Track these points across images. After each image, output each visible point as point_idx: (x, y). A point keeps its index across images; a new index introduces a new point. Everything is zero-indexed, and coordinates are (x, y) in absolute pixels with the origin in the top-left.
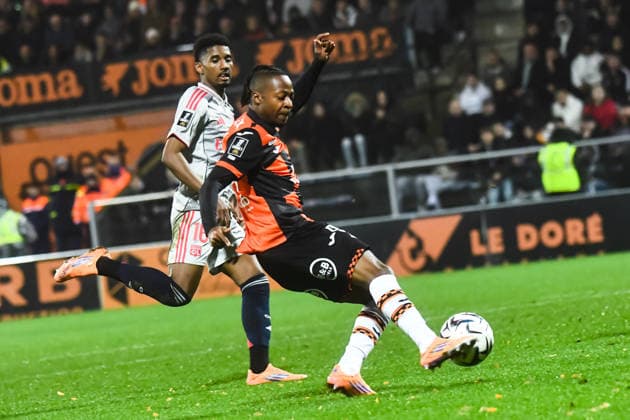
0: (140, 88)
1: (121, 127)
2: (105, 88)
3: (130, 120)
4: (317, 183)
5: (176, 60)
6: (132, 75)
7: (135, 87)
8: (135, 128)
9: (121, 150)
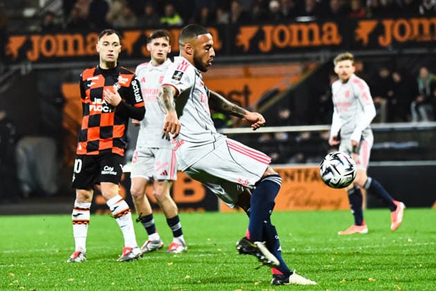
0: (265, 46)
1: (248, 75)
2: (239, 44)
3: (255, 70)
4: (392, 131)
5: (295, 28)
6: (260, 36)
7: (261, 45)
8: (257, 77)
9: (247, 92)
